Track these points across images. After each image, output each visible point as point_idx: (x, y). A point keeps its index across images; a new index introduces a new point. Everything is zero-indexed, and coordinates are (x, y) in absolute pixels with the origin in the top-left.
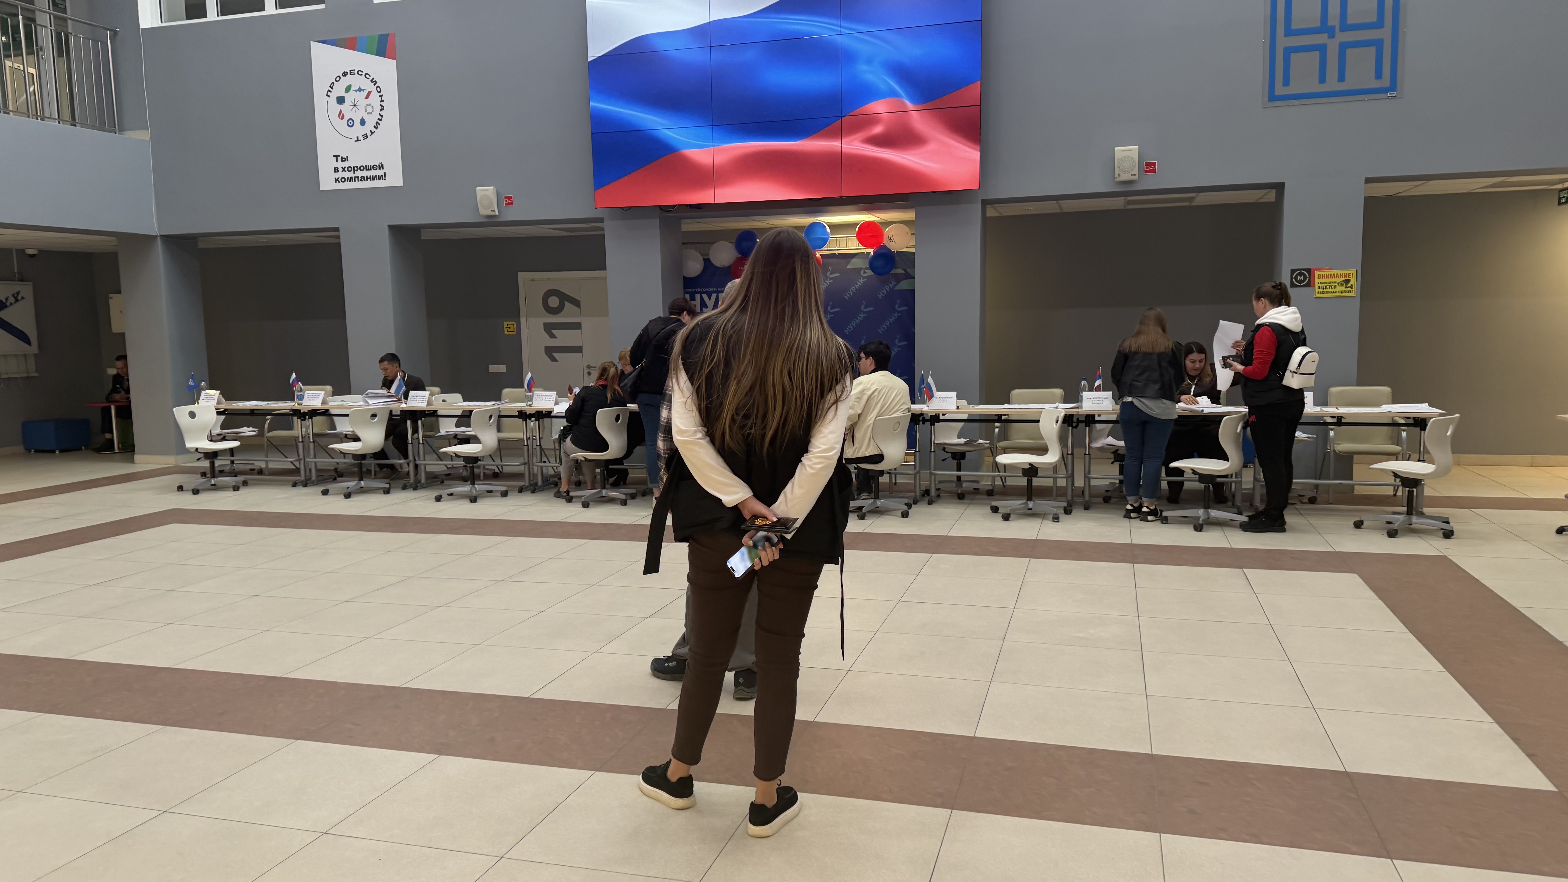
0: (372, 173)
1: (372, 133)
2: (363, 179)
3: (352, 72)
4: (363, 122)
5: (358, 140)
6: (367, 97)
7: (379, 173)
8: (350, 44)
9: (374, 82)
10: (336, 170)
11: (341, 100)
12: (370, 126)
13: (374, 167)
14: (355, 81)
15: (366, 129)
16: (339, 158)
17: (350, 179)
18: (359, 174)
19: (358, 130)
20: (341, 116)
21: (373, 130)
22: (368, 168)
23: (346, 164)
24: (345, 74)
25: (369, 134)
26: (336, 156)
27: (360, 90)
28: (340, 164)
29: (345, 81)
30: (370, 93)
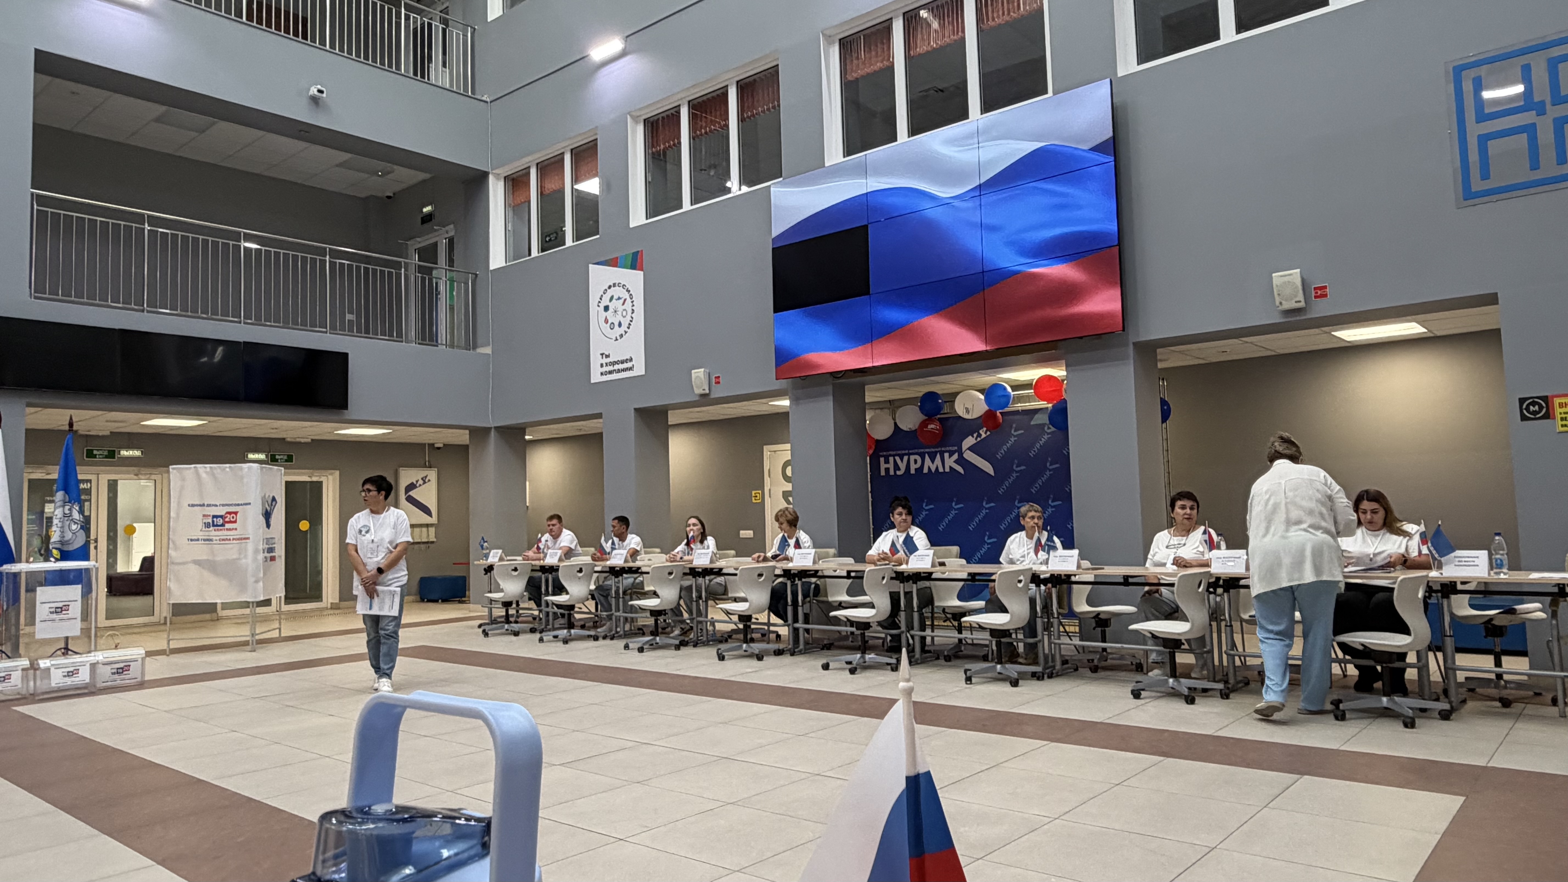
0: (625, 366)
1: (626, 332)
2: (619, 371)
3: (614, 285)
4: (620, 325)
5: (617, 340)
6: (623, 304)
7: (629, 365)
8: (613, 263)
9: (628, 291)
10: (602, 365)
11: (606, 308)
12: (624, 327)
13: (626, 361)
14: (617, 292)
15: (621, 331)
16: (604, 356)
17: (610, 372)
18: (616, 367)
19: (618, 331)
20: (606, 321)
21: (627, 330)
22: (622, 362)
23: (608, 360)
24: (610, 287)
25: (624, 333)
26: (602, 354)
27: (619, 298)
28: (605, 361)
29: (610, 293)
30: (625, 300)
